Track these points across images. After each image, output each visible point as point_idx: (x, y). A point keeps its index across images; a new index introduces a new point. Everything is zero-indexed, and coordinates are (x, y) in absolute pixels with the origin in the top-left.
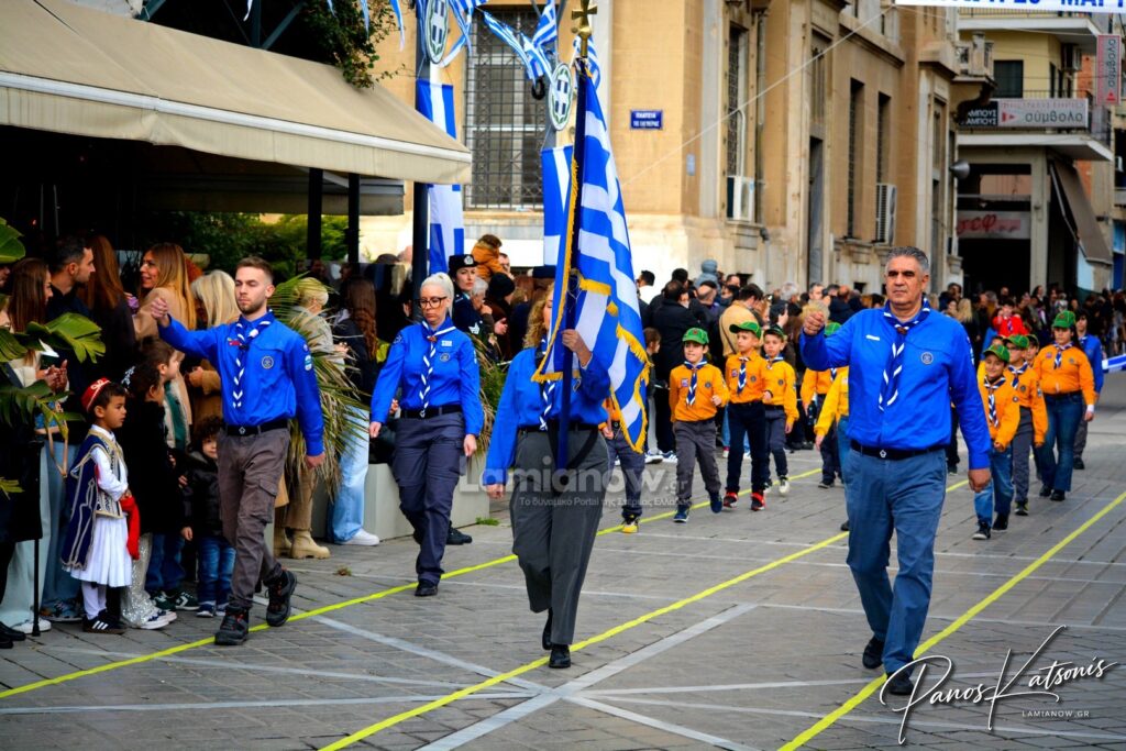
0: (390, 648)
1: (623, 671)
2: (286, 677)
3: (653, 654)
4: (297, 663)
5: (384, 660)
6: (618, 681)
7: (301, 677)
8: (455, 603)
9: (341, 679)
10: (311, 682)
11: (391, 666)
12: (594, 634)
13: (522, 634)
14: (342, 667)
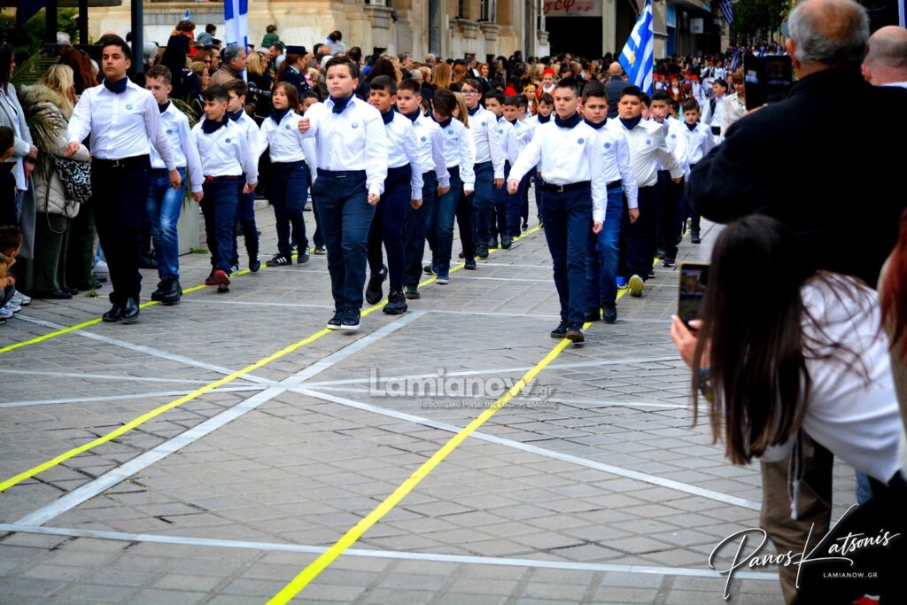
0: (143, 354)
1: (332, 366)
2: (64, 379)
3: (352, 352)
4: (73, 368)
5: (138, 363)
6: (329, 374)
7: (75, 379)
8: (187, 316)
9: (107, 380)
10: (86, 383)
11: (145, 368)
12: (302, 338)
13: (244, 340)
14: (108, 370)
